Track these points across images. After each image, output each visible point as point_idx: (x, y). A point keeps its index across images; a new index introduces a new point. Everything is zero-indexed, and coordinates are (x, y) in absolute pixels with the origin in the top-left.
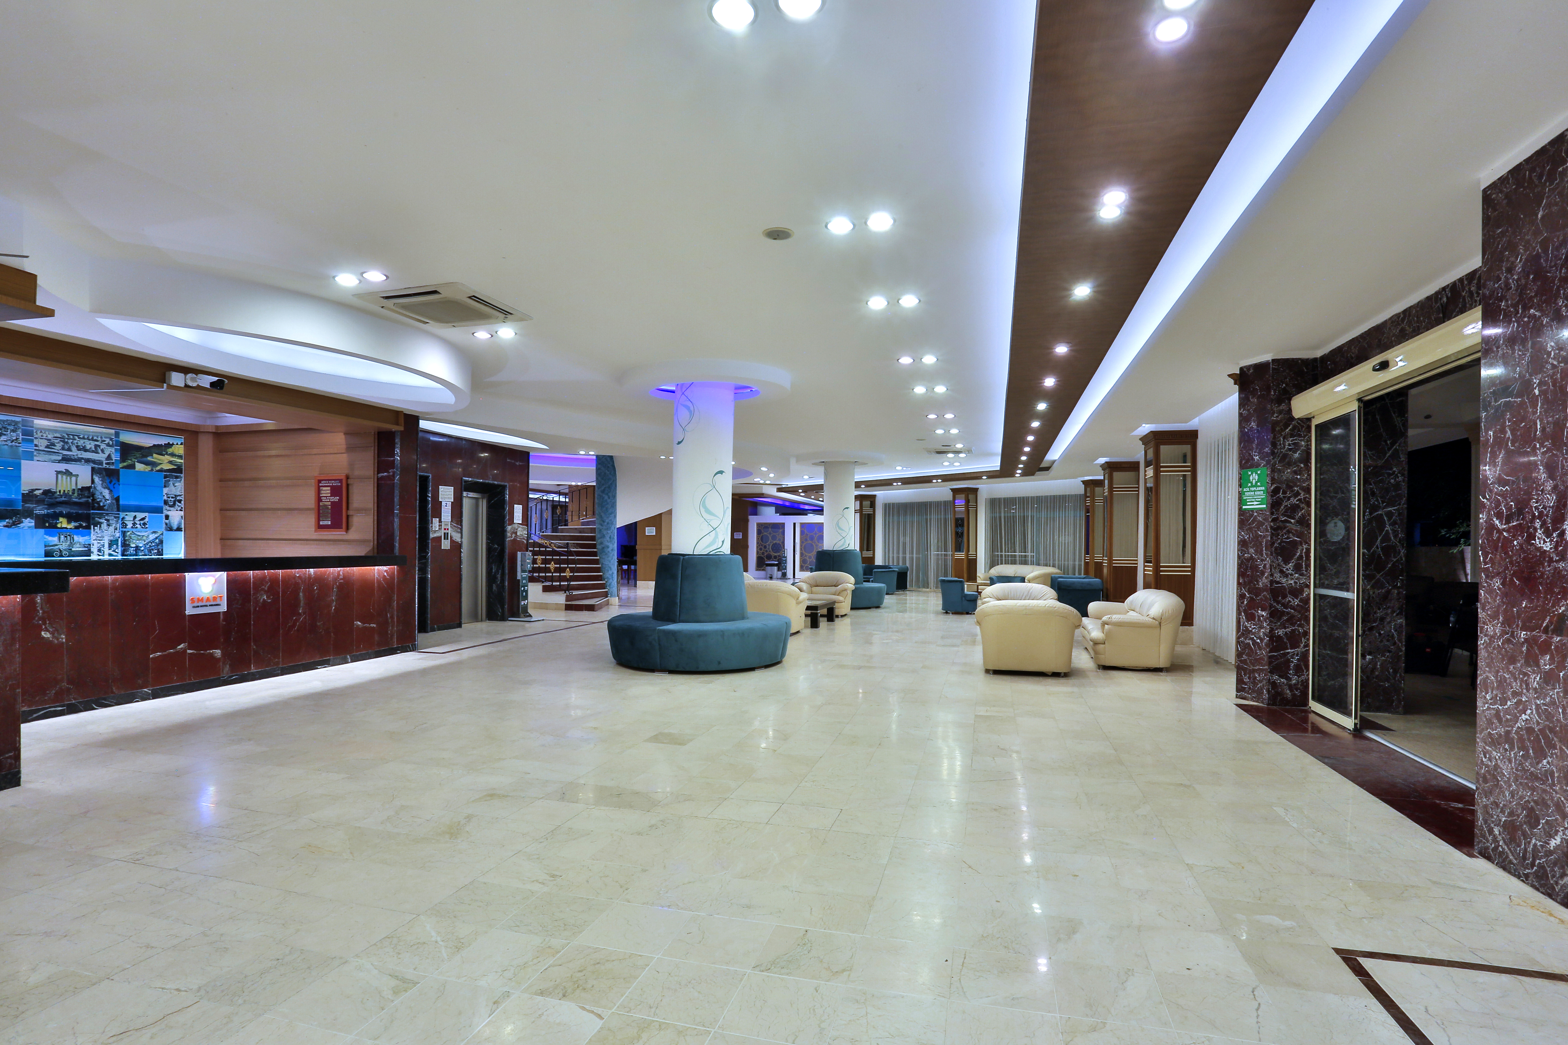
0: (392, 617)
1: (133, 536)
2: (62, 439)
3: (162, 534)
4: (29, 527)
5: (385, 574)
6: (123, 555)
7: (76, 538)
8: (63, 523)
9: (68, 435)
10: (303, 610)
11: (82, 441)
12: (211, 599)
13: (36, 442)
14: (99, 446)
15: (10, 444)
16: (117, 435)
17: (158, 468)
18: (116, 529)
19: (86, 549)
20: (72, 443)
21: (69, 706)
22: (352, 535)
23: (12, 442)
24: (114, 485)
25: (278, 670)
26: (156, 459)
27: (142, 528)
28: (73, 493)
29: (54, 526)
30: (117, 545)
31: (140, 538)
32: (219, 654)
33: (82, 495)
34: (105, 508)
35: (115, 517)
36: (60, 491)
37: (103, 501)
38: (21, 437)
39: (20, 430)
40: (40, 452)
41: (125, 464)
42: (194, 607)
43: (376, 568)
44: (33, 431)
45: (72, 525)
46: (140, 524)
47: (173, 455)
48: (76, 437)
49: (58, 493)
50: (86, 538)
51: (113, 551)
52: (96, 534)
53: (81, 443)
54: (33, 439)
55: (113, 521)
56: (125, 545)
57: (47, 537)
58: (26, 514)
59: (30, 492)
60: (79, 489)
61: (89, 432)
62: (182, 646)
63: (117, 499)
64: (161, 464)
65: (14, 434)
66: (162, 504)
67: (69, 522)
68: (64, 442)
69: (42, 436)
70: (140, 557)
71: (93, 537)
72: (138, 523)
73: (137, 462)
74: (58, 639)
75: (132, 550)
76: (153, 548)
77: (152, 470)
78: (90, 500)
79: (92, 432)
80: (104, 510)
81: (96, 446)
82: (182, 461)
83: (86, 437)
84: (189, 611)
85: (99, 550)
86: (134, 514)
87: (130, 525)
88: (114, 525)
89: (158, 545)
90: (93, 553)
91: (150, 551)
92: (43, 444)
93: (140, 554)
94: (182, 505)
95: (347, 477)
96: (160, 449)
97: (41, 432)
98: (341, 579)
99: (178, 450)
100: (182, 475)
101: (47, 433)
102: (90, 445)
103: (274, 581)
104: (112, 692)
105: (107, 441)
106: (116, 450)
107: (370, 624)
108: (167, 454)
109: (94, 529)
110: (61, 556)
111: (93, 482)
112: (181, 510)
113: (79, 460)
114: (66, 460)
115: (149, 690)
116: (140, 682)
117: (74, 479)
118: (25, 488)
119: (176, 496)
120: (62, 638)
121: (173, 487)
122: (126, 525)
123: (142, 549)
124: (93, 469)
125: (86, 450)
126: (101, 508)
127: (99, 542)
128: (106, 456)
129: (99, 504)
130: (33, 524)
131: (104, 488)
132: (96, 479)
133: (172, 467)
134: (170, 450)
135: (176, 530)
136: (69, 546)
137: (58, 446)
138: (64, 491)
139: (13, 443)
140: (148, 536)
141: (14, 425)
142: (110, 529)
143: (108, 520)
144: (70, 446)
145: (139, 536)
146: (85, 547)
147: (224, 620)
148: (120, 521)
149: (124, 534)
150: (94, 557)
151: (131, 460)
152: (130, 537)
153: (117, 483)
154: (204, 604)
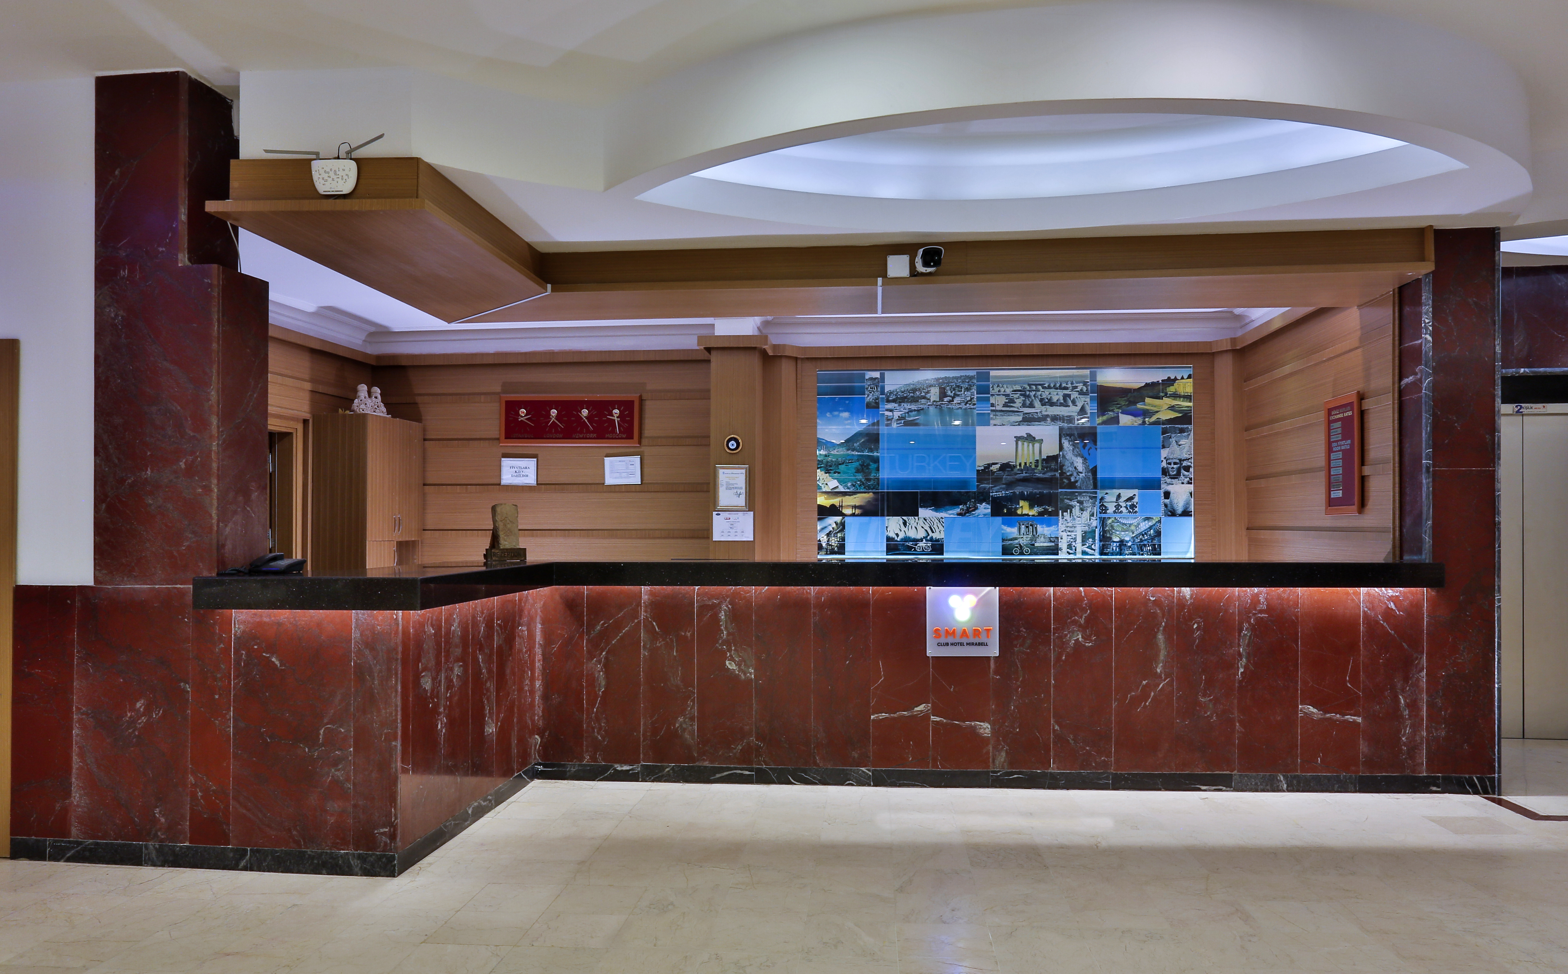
0: (1413, 706)
1: (1116, 524)
2: (1024, 393)
3: (1160, 521)
4: (985, 515)
5: (1392, 605)
6: (1101, 553)
7: (1040, 529)
8: (1024, 508)
9: (1030, 385)
10: (1164, 667)
11: (1047, 392)
12: (970, 633)
13: (992, 400)
14: (1069, 396)
15: (964, 407)
16: (1093, 376)
17: (1154, 419)
18: (1092, 515)
19: (1053, 544)
20: (1034, 396)
21: (759, 771)
22: (1369, 519)
23: (966, 403)
24: (1089, 450)
25: (1107, 778)
26: (1149, 405)
27: (1130, 512)
28: (1037, 466)
29: (1012, 513)
30: (1094, 538)
31: (1127, 528)
32: (987, 731)
33: (1047, 468)
34: (1078, 484)
35: (1091, 498)
36: (1020, 465)
37: (1075, 474)
38: (976, 396)
39: (975, 387)
40: (997, 413)
41: (1105, 418)
42: (939, 644)
43: (1363, 590)
44: (988, 386)
45: (1034, 512)
46: (1126, 507)
47: (1175, 396)
48: (1040, 387)
49: (1018, 467)
50: (1053, 528)
51: (1089, 547)
52: (1065, 522)
53: (1046, 394)
54: (989, 397)
55: (1088, 504)
56: (1105, 539)
57: (1005, 528)
58: (982, 498)
59: (985, 468)
60: (1044, 460)
61: (1056, 377)
62: (921, 707)
63: (1094, 471)
64: (1157, 412)
65: (969, 393)
66: (1159, 474)
67: (1031, 507)
68: (1024, 395)
69: (999, 391)
70: (1127, 557)
71: (1062, 527)
72: (1123, 504)
73: (1121, 413)
74: (745, 674)
75: (1114, 547)
76: (1146, 543)
77: (1144, 422)
78: (1058, 475)
79: (1060, 377)
80: (1076, 488)
81: (1066, 396)
82: (1191, 404)
83: (1052, 385)
84: (932, 651)
85: (1070, 546)
86: (1116, 492)
87: (1111, 508)
88: (1089, 509)
89: (1153, 539)
90: (1061, 549)
91: (1141, 548)
92: (999, 402)
93: (1127, 552)
94: (1191, 474)
95: (1361, 397)
96: (1155, 390)
97: (998, 386)
98: (1261, 611)
99: (1184, 387)
100: (1191, 427)
101: (1005, 386)
102: (1057, 395)
103: (1100, 608)
104: (815, 764)
105: (1080, 386)
106: (1092, 399)
107: (1344, 715)
108: (1166, 395)
109: (1063, 515)
110: (1022, 554)
111: (1061, 448)
112: (1189, 483)
113: (1042, 419)
114: (1028, 420)
115: (869, 770)
116: (855, 755)
117: (1037, 445)
118: (980, 464)
119: (1180, 460)
120: (751, 674)
121: (1176, 446)
122: (1106, 509)
123: (1129, 544)
124: (1061, 429)
125: (1052, 404)
126: (1072, 485)
127: (1069, 534)
128: (1079, 408)
129: (1070, 480)
130: (989, 510)
131: (1076, 456)
132: (1066, 444)
133: (1173, 415)
134: (1171, 390)
135: (1181, 515)
136: (1031, 540)
137: (1018, 402)
138: (1026, 463)
139: (968, 405)
140: (1139, 524)
141: (968, 382)
142: (1083, 515)
143: (1081, 503)
144: (1032, 400)
145: (1125, 524)
146: (1051, 541)
147: (996, 672)
148: (1097, 503)
149: (1103, 521)
150: (1063, 557)
151: (1112, 411)
152: (1112, 526)
153: (1092, 445)
154: (957, 640)
